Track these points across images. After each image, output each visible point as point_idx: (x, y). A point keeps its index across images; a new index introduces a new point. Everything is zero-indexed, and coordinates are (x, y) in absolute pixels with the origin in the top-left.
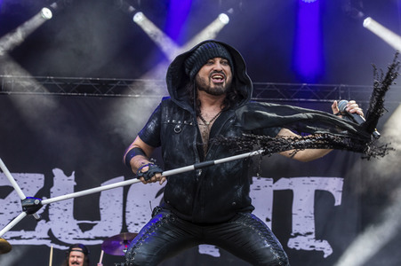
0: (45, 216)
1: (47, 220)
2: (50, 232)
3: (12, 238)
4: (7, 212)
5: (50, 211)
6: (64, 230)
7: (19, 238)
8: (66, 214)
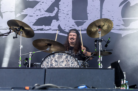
0: (56, 18)
1: (58, 20)
2: (59, 26)
3: (38, 30)
4: (35, 15)
5: (59, 15)
6: (67, 25)
7: (42, 30)
8: (68, 16)
